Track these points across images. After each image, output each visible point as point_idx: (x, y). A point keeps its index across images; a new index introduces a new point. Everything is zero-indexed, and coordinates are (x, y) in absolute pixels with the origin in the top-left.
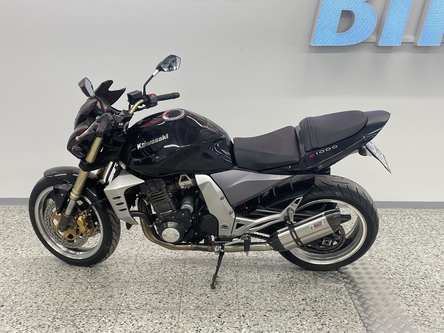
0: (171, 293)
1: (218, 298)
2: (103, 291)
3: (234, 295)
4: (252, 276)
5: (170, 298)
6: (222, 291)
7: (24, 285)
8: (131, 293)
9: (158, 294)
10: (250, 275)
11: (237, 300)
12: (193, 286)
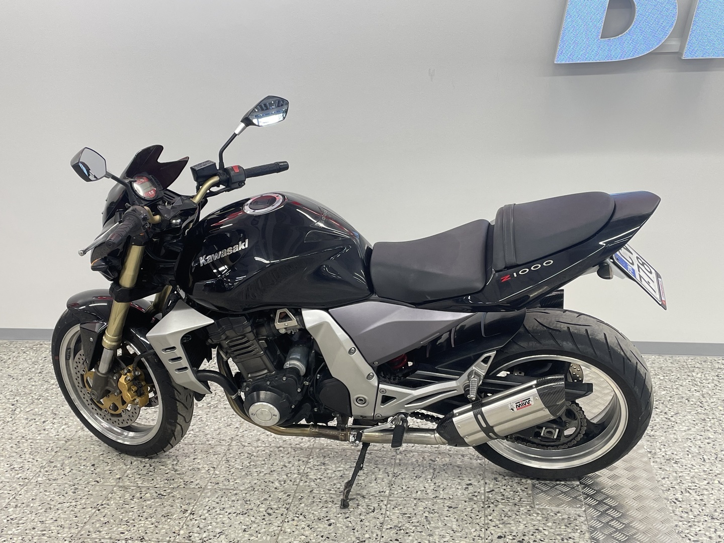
0: (269, 514)
1: (347, 527)
2: (157, 504)
3: (378, 523)
4: (420, 485)
5: (265, 523)
6: (359, 513)
7: (35, 489)
8: (202, 511)
9: (246, 515)
10: (416, 483)
11: (379, 533)
12: (310, 501)
